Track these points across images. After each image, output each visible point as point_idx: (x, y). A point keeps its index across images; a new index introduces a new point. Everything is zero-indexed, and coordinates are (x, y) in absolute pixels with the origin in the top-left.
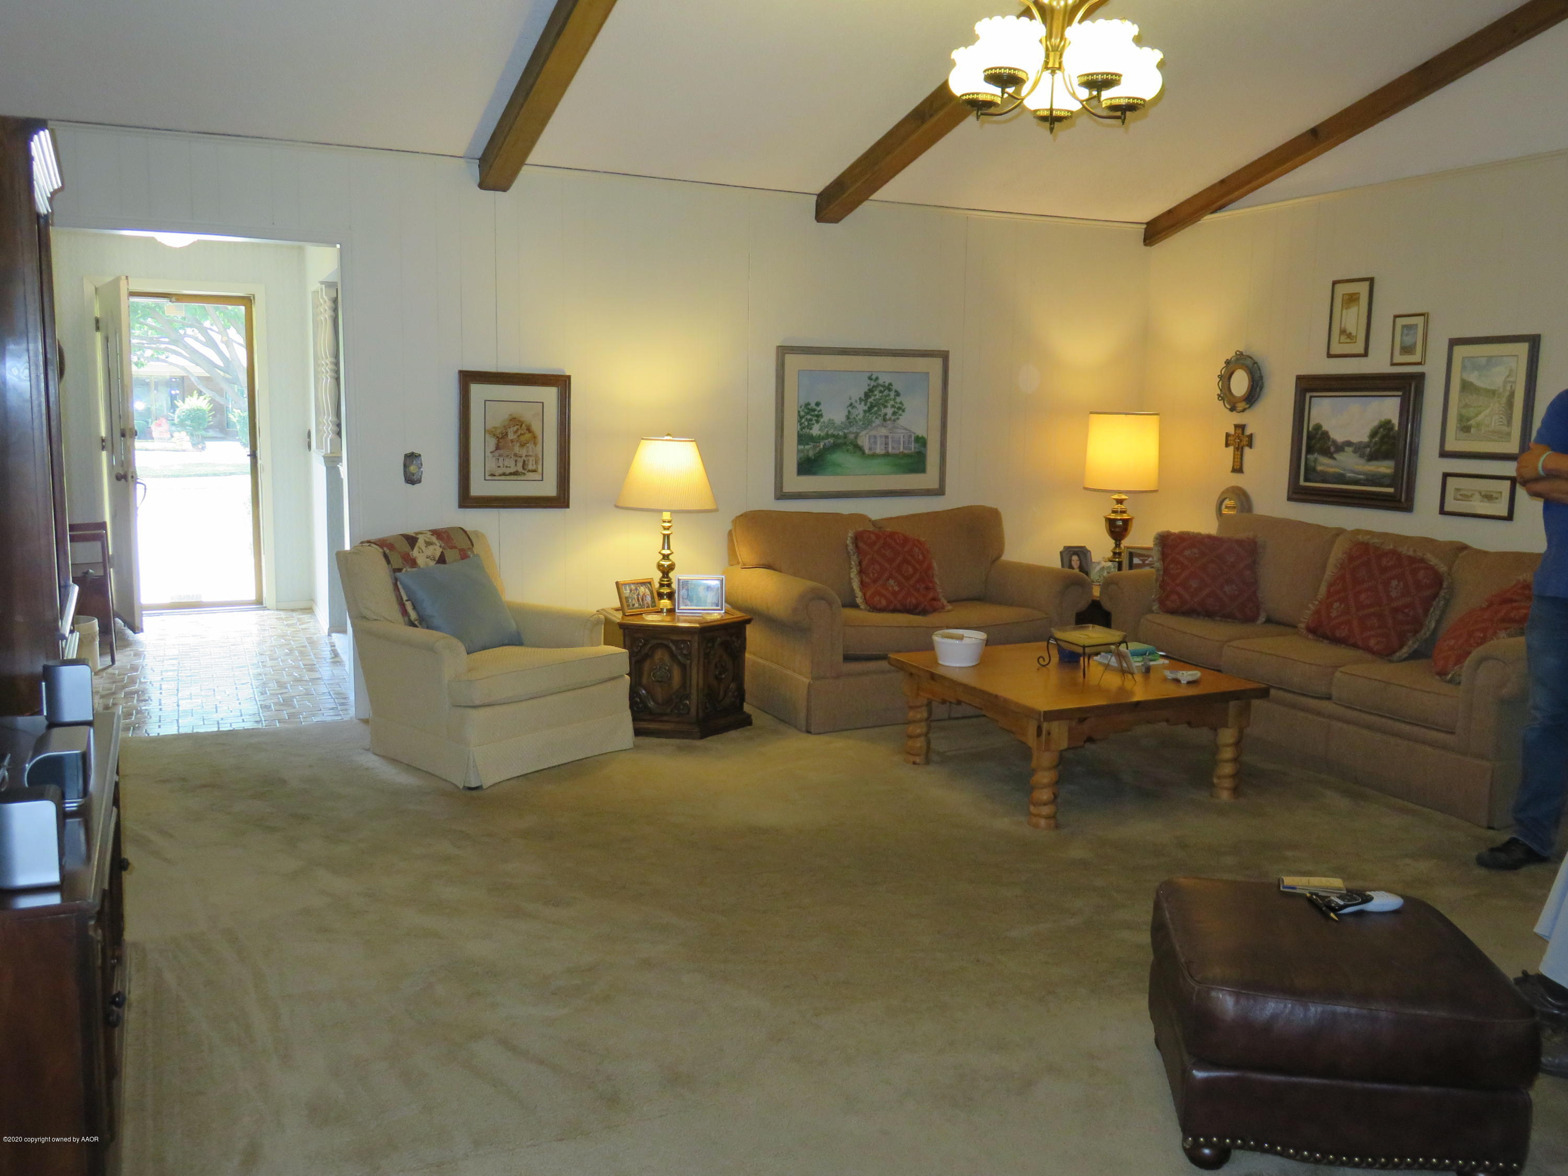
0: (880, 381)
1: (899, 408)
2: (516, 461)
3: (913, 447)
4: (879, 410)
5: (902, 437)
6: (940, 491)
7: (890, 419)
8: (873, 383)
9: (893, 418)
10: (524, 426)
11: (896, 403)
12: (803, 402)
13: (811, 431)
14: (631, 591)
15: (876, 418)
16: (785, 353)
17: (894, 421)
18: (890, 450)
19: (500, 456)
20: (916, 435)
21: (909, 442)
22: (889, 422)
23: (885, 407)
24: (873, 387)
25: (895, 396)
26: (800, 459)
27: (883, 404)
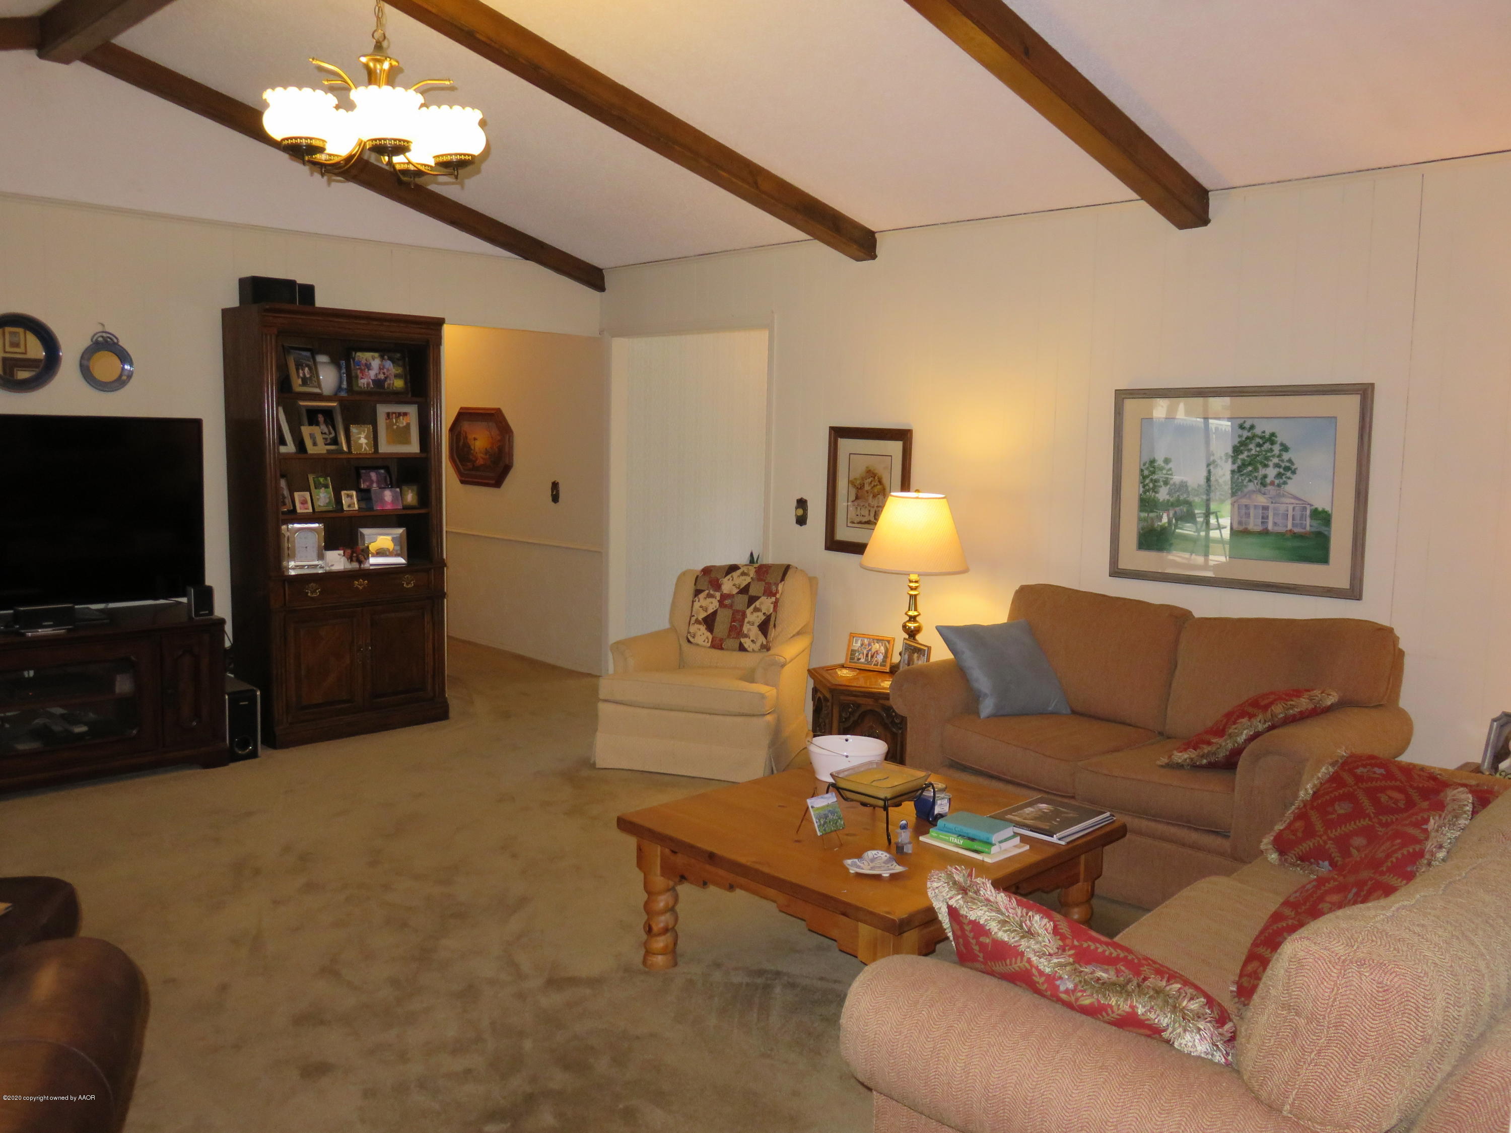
0: (1258, 431)
1: (1287, 469)
2: (869, 511)
3: (1309, 525)
4: (1256, 469)
5: (1291, 507)
6: (1354, 592)
7: (1272, 483)
8: (1246, 434)
9: (1277, 482)
10: (876, 478)
11: (1282, 461)
12: (1146, 458)
13: (1157, 495)
14: (862, 645)
15: (1250, 481)
16: (1124, 398)
17: (1279, 486)
18: (1270, 527)
19: (858, 505)
20: (1313, 507)
21: (1302, 517)
22: (1269, 488)
23: (1266, 466)
24: (1247, 438)
25: (1280, 450)
26: (1143, 529)
27: (1261, 463)
